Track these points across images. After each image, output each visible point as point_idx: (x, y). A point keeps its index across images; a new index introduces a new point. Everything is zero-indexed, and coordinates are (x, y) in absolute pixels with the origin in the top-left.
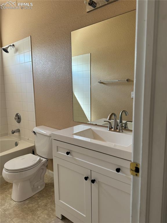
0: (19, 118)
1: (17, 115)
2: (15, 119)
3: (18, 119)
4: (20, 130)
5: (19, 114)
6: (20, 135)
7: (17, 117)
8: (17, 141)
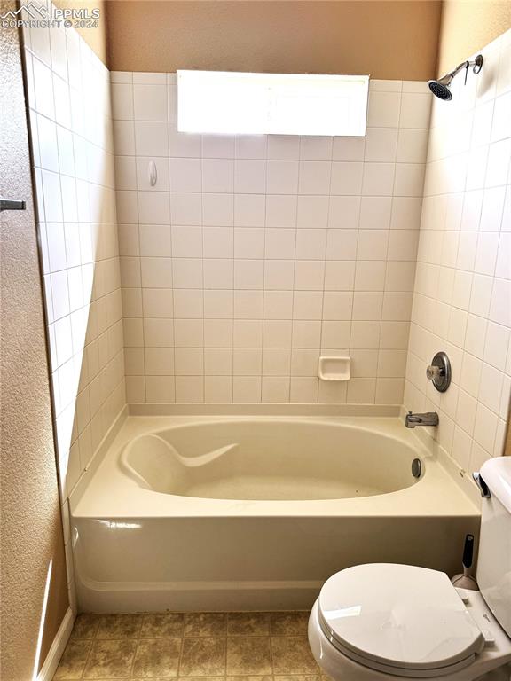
0: (443, 373)
1: (439, 359)
2: (429, 373)
3: (442, 376)
4: (438, 420)
5: (445, 359)
6: (435, 440)
7: (435, 368)
8: (422, 457)
